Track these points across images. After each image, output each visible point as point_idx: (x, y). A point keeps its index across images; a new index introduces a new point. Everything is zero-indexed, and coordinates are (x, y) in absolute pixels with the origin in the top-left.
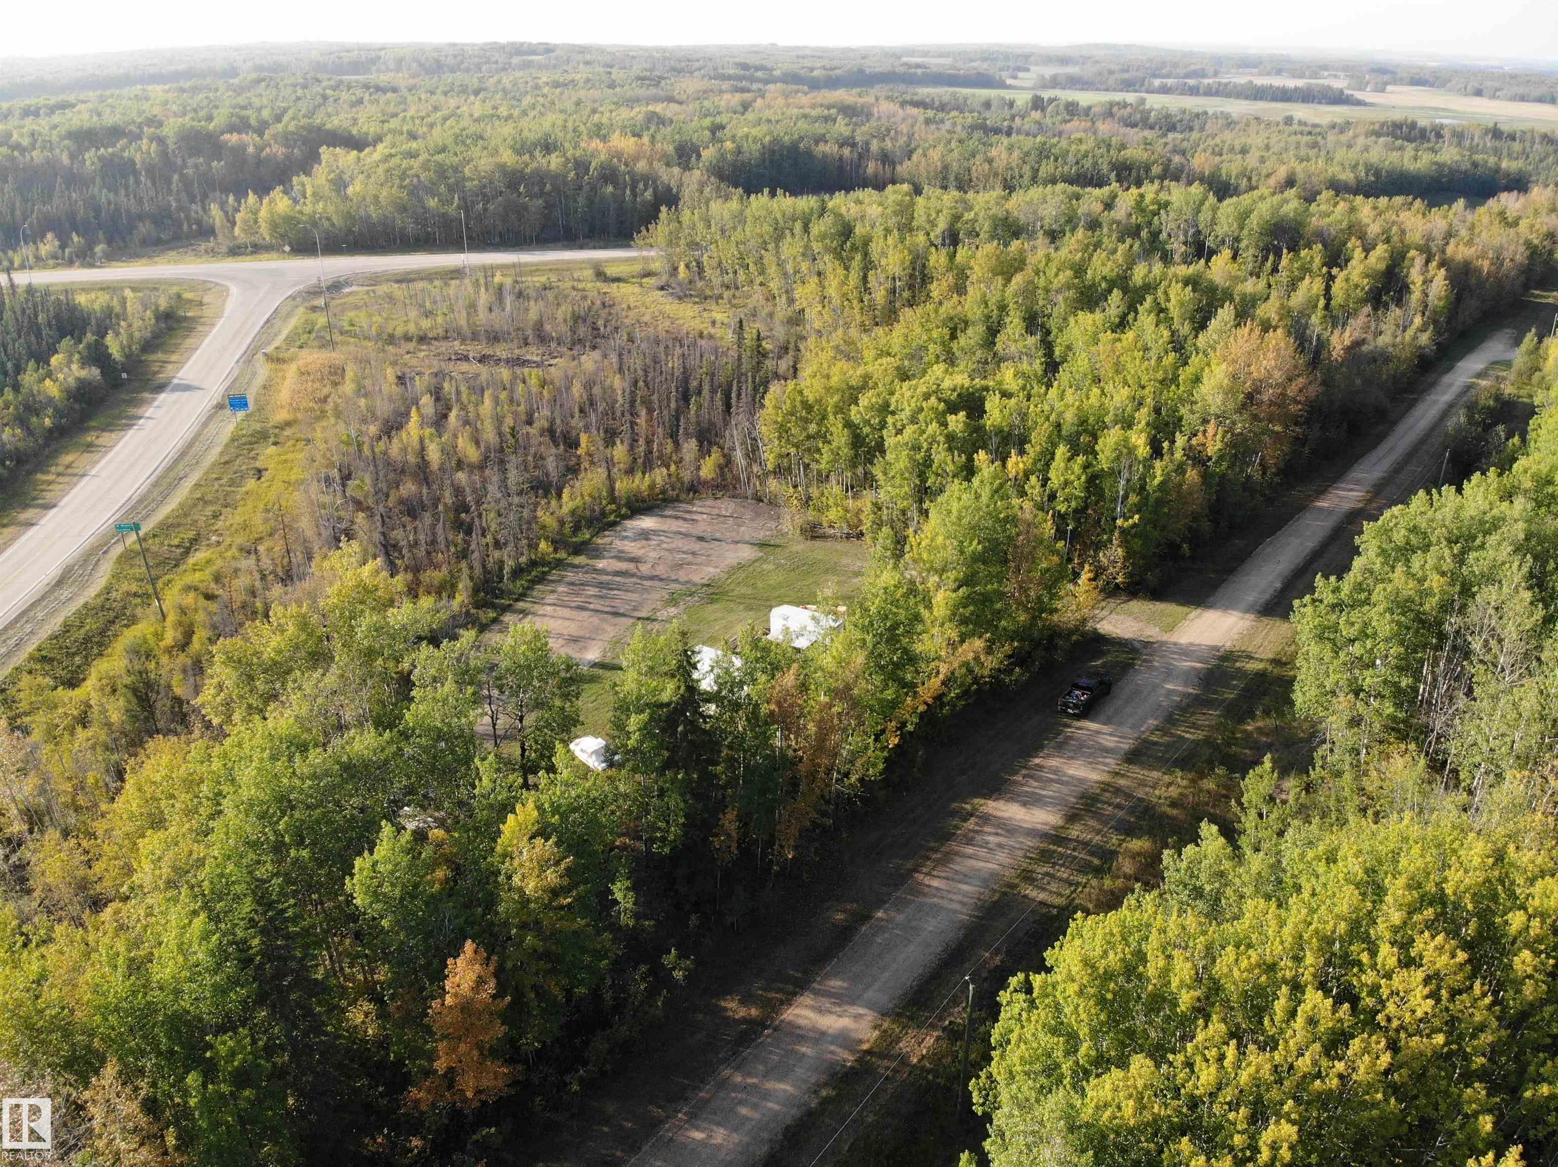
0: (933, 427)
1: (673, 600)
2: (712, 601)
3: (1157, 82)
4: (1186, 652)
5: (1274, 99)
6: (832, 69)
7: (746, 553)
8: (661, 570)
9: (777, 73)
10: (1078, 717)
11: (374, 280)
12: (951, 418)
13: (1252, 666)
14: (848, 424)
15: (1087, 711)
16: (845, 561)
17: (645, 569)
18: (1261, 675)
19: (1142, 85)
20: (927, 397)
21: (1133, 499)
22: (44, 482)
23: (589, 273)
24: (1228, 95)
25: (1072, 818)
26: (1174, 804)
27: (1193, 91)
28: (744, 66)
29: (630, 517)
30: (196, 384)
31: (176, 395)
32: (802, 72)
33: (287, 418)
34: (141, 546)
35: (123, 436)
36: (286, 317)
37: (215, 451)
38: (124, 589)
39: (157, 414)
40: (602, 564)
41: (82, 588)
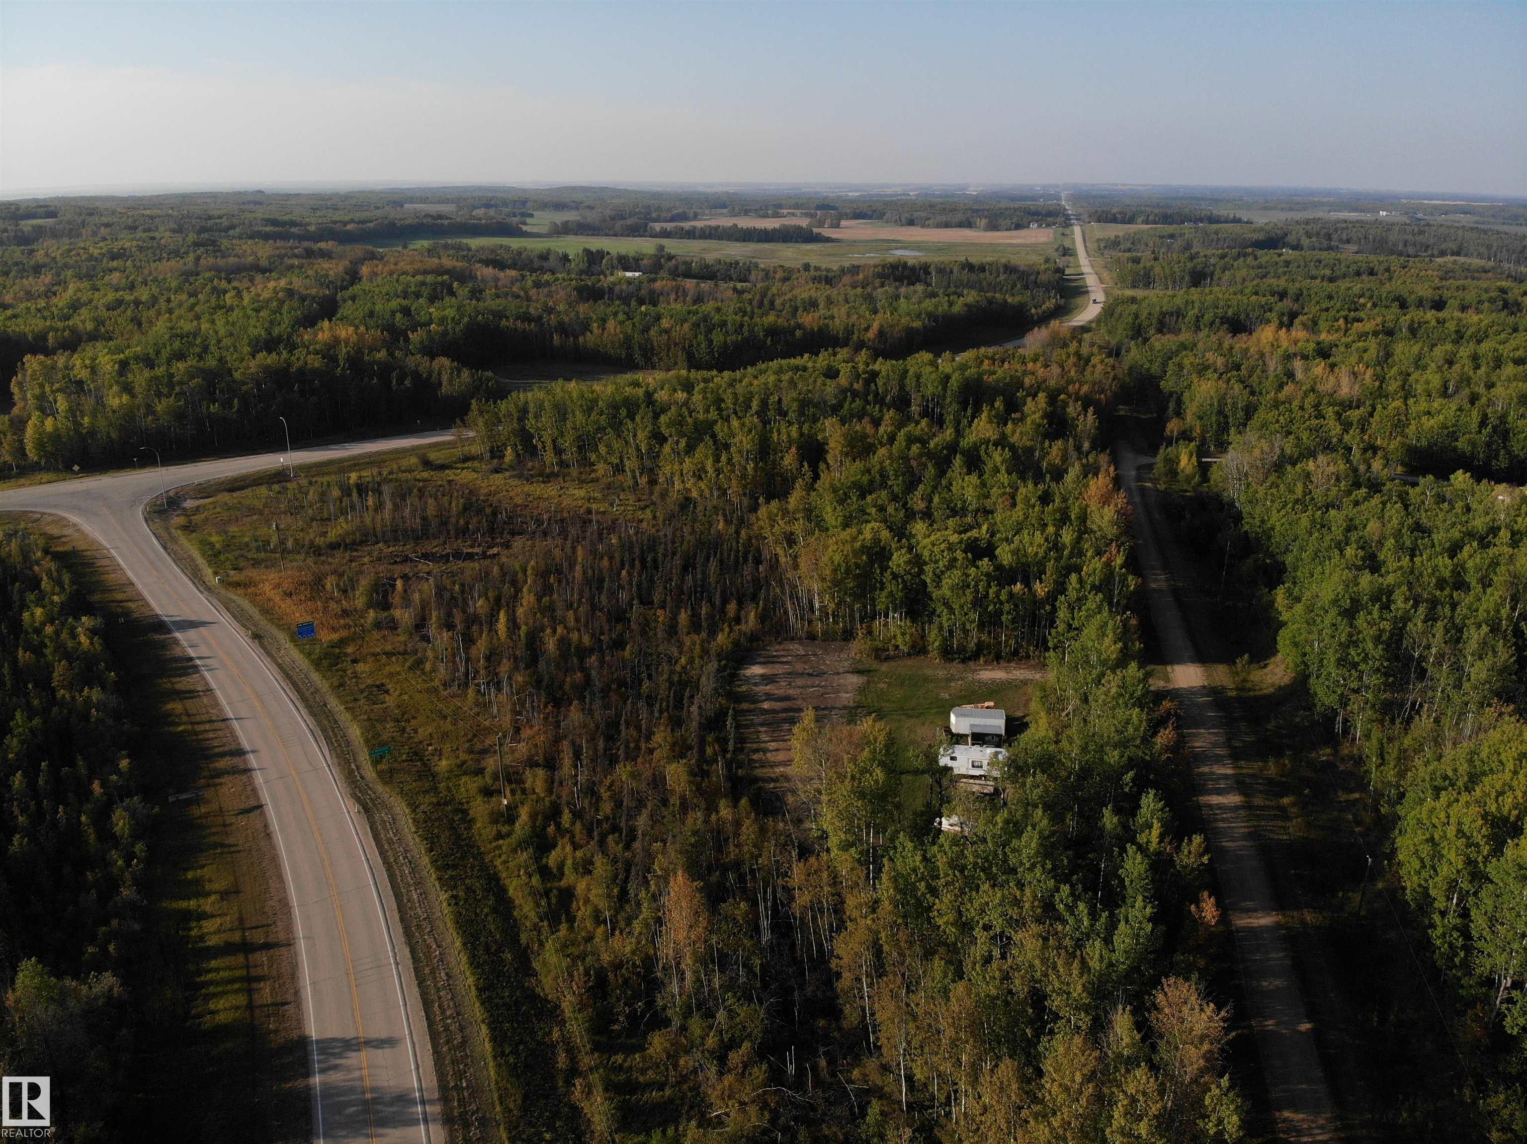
0: (972, 571)
3: (657, 226)
4: (1192, 692)
7: (854, 680)
11: (205, 490)
12: (980, 563)
13: (1231, 693)
18: (1240, 698)
19: (645, 230)
23: (411, 461)
25: (1246, 795)
26: (1281, 776)
27: (691, 234)
29: (740, 668)
30: (192, 618)
31: (192, 634)
33: (335, 637)
34: (383, 766)
35: (203, 678)
36: (174, 539)
37: (315, 677)
38: (426, 802)
39: (203, 651)
40: (766, 705)
41: (389, 809)
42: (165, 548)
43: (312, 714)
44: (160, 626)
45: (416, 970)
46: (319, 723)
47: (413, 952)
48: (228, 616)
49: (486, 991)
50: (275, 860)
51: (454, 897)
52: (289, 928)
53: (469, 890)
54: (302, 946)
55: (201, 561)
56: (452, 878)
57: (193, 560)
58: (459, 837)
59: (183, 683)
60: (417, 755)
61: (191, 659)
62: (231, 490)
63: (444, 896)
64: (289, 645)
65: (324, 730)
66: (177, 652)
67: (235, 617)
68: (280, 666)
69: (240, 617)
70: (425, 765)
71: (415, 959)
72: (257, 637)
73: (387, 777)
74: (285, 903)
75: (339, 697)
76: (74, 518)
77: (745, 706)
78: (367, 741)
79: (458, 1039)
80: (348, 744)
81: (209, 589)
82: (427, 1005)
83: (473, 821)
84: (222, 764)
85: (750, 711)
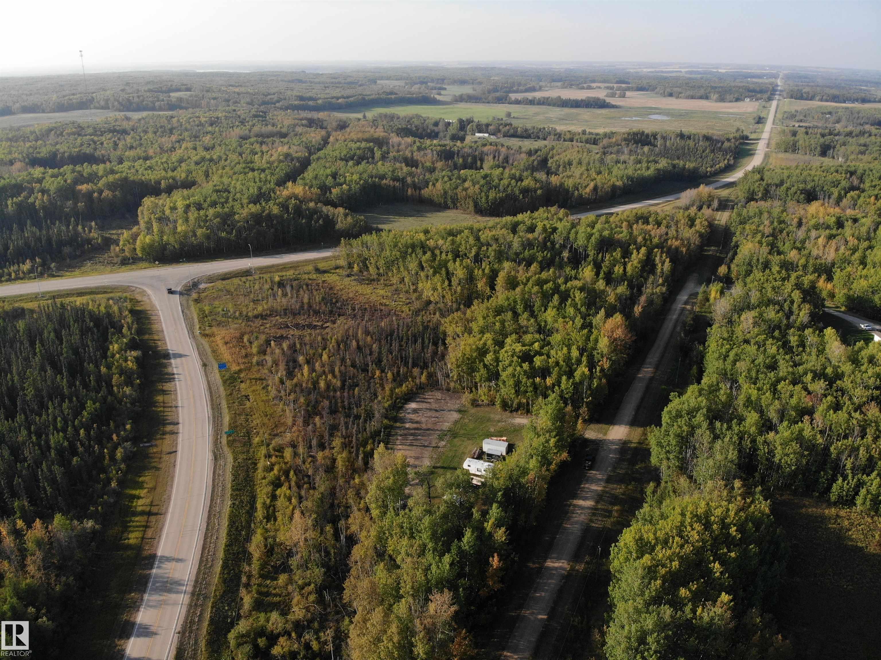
0: (518, 368)
1: (441, 439)
2: (455, 437)
4: (612, 442)
5: (572, 107)
6: (348, 97)
7: (456, 416)
8: (430, 426)
9: (320, 102)
10: (589, 470)
11: (211, 279)
12: (523, 365)
13: (633, 445)
14: (485, 366)
15: (591, 468)
16: (492, 416)
17: (424, 426)
18: (636, 448)
20: (512, 356)
21: (589, 392)
22: (161, 411)
23: (310, 268)
24: (549, 105)
25: (597, 502)
26: (623, 494)
28: (301, 98)
29: (406, 404)
30: (181, 352)
31: (178, 360)
32: (334, 101)
33: (237, 368)
34: (231, 438)
35: (175, 385)
36: (188, 307)
37: (222, 389)
38: (241, 457)
39: (180, 371)
40: (407, 425)
41: (225, 459)
42: (183, 312)
43: (213, 409)
44: (167, 356)
45: (206, 534)
46: (213, 413)
47: (207, 526)
48: (196, 353)
49: (229, 546)
50: (173, 477)
51: (234, 504)
52: (167, 509)
53: (242, 502)
54: (169, 516)
55: (196, 320)
56: (237, 495)
57: (193, 319)
58: (248, 476)
59: (167, 386)
60: (248, 434)
61: (173, 374)
62: (223, 279)
63: (230, 503)
64: (217, 371)
65: (214, 417)
66: (169, 370)
67: (199, 354)
68: (208, 382)
69: (202, 354)
70: (249, 439)
71: (207, 529)
72: (205, 365)
73: (230, 444)
74: (169, 498)
75: (227, 401)
76: (149, 292)
77: (398, 424)
78: (230, 424)
79: (210, 564)
80: (222, 425)
81: (194, 337)
82: (204, 548)
83: (257, 469)
84: (169, 428)
85: (399, 427)
